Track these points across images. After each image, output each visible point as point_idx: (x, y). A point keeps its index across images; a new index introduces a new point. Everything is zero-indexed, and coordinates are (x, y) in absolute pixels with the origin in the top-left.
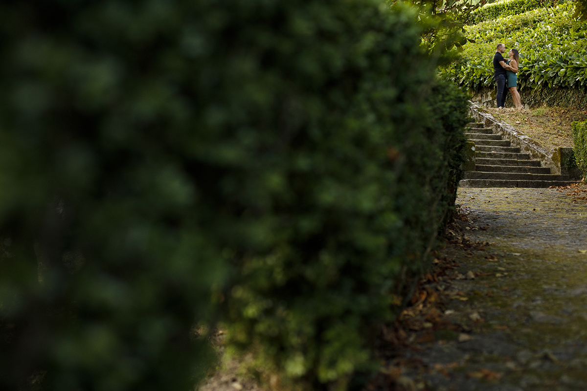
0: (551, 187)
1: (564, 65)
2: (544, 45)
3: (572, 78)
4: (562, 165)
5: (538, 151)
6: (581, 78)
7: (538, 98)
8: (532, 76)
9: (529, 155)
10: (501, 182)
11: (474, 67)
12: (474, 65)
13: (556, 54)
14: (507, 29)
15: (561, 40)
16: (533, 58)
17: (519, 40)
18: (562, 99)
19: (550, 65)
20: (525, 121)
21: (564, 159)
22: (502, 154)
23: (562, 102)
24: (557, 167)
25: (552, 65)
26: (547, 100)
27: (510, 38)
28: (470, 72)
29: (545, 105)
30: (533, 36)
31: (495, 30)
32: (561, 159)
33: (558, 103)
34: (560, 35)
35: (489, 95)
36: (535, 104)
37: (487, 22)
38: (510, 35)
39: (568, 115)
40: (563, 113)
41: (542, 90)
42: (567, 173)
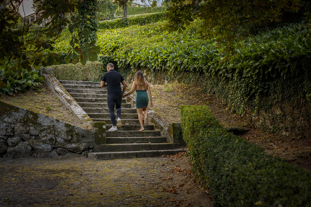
0: (163, 156)
1: (187, 57)
2: (179, 41)
3: (192, 66)
4: (174, 136)
5: (159, 124)
6: (197, 66)
7: (172, 76)
8: (168, 62)
9: (153, 125)
10: (123, 154)
11: (135, 54)
12: (136, 52)
13: (184, 48)
14: (161, 29)
15: (190, 38)
16: (169, 50)
17: (167, 36)
18: (186, 78)
19: (179, 56)
20: (158, 96)
21: (175, 131)
22: (133, 126)
23: (186, 80)
24: (171, 137)
25: (180, 56)
26: (178, 78)
27: (162, 35)
28: (133, 57)
29: (177, 81)
30: (175, 34)
31: (154, 29)
32: (174, 132)
33: (184, 81)
34: (190, 35)
35: (145, 72)
36: (171, 80)
37: (151, 24)
38: (162, 33)
39: (188, 91)
40: (186, 89)
41: (175, 71)
42: (178, 142)
